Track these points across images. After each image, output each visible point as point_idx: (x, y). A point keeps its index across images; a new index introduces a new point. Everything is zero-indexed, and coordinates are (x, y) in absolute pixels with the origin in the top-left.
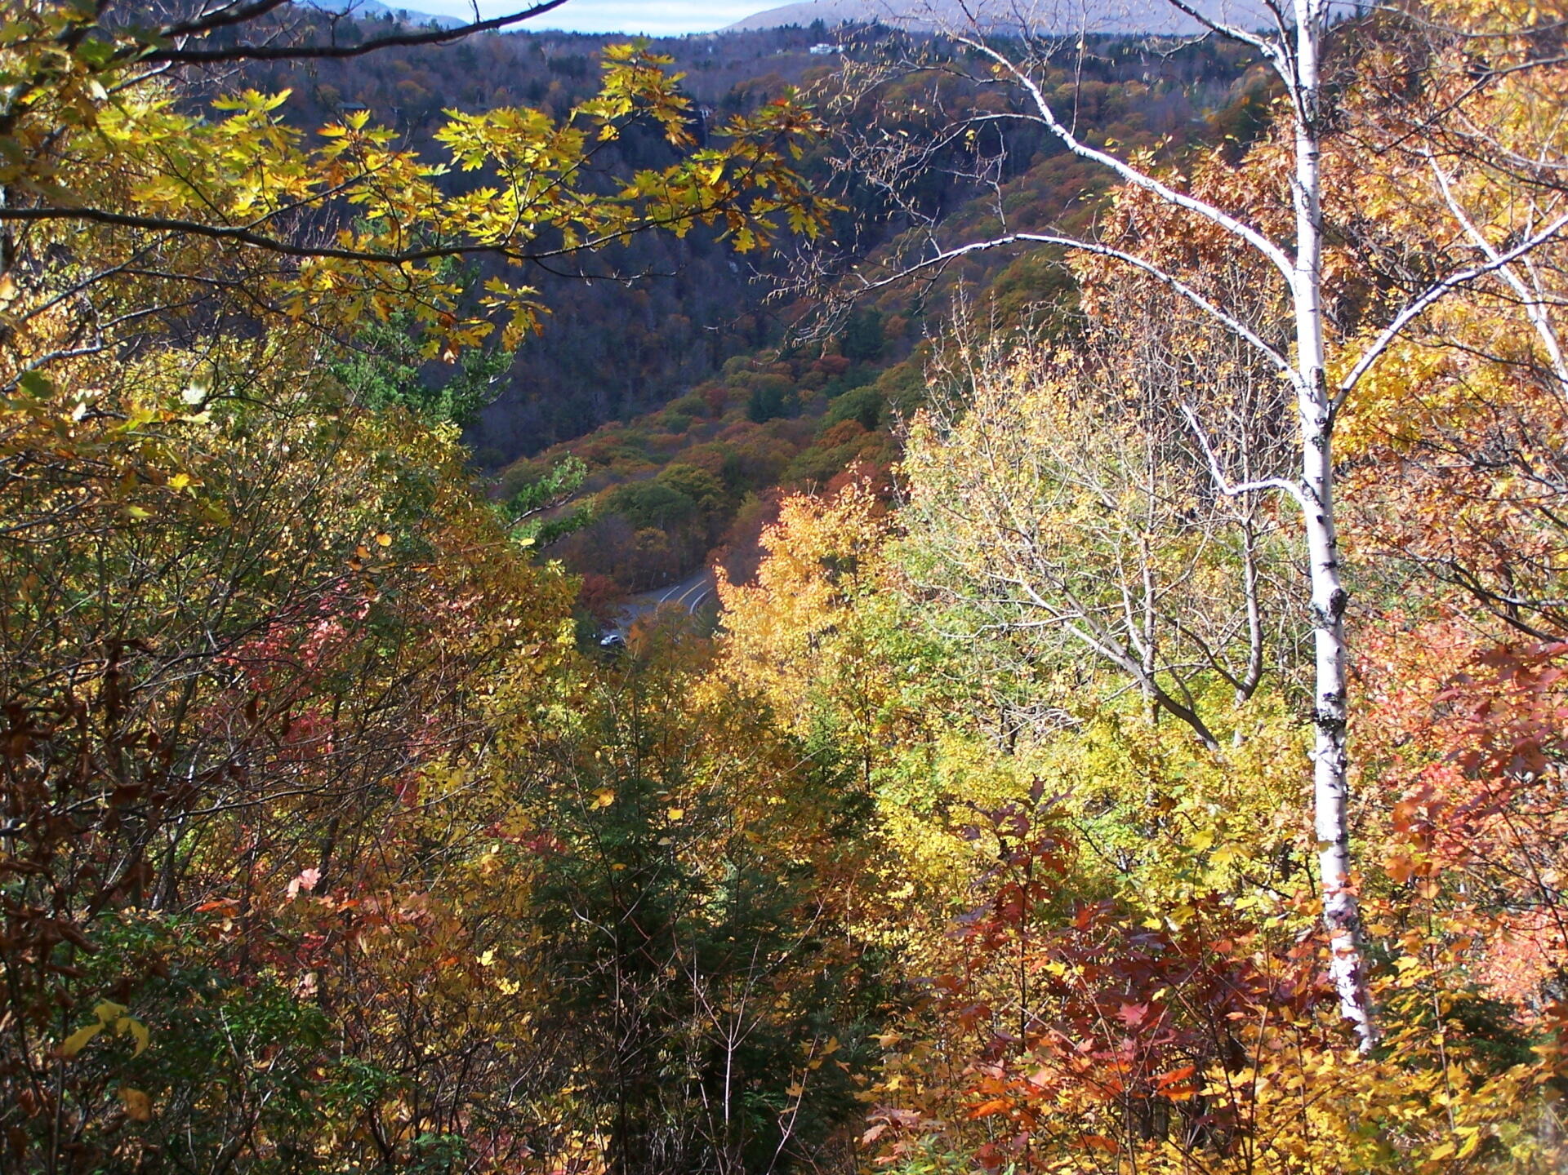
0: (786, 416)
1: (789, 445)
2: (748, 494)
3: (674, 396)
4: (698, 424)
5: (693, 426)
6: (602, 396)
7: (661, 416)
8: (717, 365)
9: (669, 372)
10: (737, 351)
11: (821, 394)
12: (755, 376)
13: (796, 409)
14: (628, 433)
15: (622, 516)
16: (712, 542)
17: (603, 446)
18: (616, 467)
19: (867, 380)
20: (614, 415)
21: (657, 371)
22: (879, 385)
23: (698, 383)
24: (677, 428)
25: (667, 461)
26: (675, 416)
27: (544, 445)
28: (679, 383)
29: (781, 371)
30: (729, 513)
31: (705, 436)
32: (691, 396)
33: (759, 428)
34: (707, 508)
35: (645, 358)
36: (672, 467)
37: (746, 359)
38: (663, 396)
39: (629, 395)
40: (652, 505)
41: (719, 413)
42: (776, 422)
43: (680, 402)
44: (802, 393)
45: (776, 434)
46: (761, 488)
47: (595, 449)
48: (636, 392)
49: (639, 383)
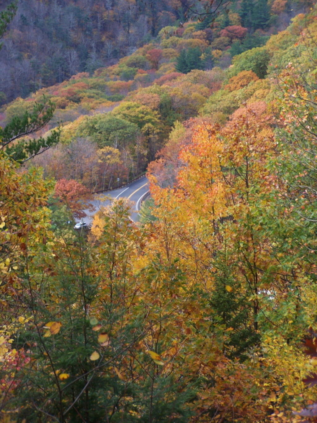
0: (203, 68)
1: (206, 89)
2: (177, 123)
3: (125, 54)
4: (141, 74)
5: (138, 75)
6: (74, 54)
7: (116, 68)
8: (154, 33)
9: (121, 38)
10: (168, 22)
11: (227, 53)
12: (181, 40)
13: (210, 64)
14: (92, 81)
15: (88, 138)
16: (151, 157)
17: (76, 89)
18: (84, 104)
19: (260, 43)
20: (83, 68)
21: (113, 37)
22: (267, 47)
23: (141, 46)
24: (127, 77)
25: (120, 100)
26: (125, 69)
27: (33, 89)
28: (128, 45)
29: (199, 37)
30: (164, 136)
31: (147, 82)
32: (136, 54)
33: (185, 77)
34: (147, 134)
35: (104, 28)
36: (124, 104)
37: (175, 28)
38: (117, 54)
39: (93, 54)
40: (109, 131)
41: (156, 66)
42: (196, 72)
43: (129, 58)
44: (214, 52)
45: (196, 81)
46: (186, 118)
47: (69, 92)
48: (98, 51)
49: (100, 45)
